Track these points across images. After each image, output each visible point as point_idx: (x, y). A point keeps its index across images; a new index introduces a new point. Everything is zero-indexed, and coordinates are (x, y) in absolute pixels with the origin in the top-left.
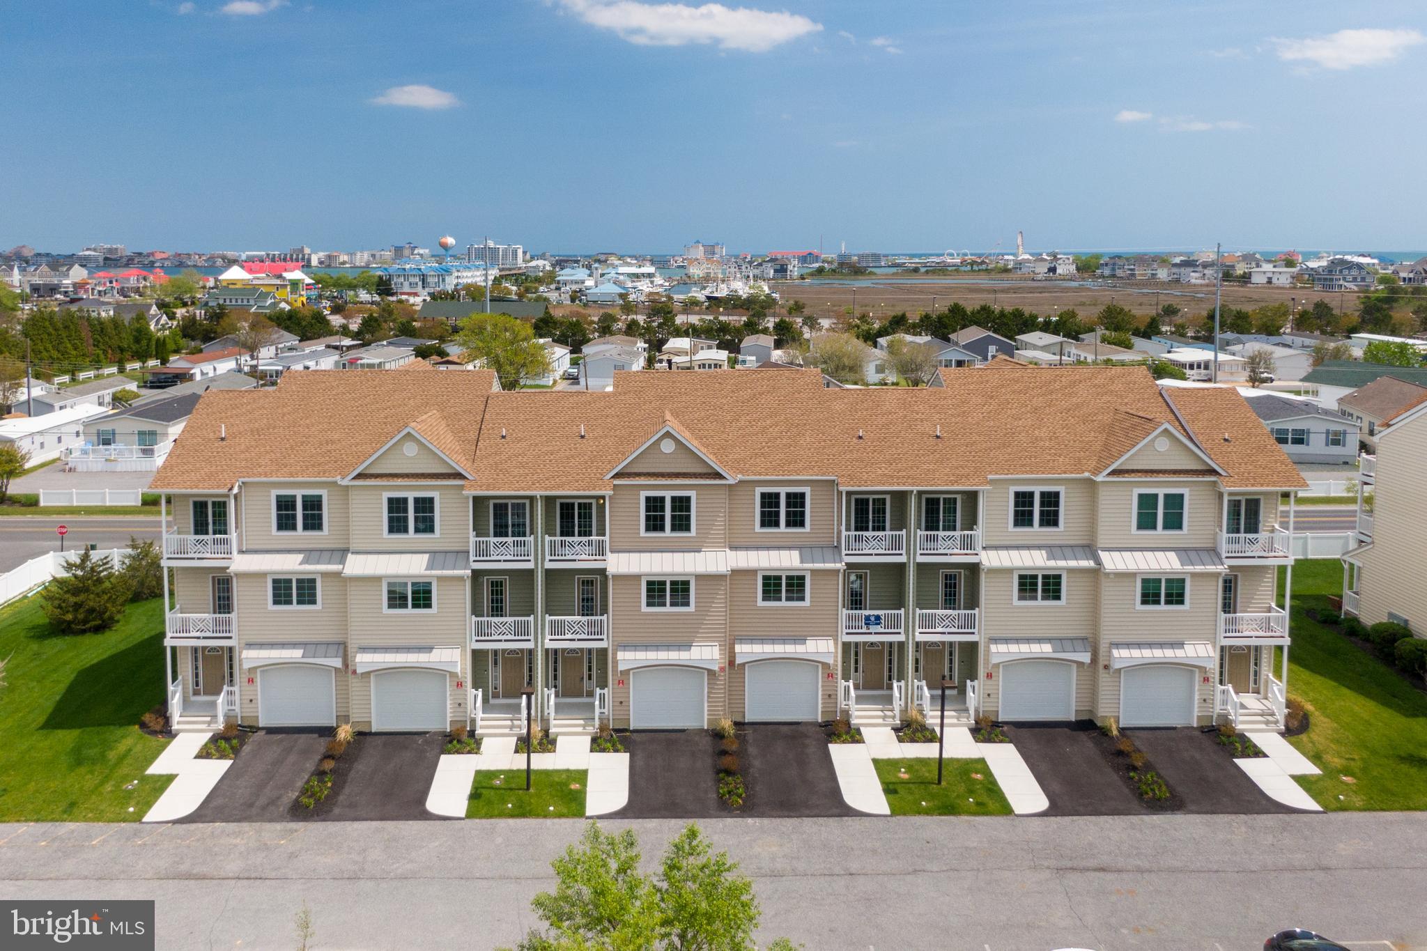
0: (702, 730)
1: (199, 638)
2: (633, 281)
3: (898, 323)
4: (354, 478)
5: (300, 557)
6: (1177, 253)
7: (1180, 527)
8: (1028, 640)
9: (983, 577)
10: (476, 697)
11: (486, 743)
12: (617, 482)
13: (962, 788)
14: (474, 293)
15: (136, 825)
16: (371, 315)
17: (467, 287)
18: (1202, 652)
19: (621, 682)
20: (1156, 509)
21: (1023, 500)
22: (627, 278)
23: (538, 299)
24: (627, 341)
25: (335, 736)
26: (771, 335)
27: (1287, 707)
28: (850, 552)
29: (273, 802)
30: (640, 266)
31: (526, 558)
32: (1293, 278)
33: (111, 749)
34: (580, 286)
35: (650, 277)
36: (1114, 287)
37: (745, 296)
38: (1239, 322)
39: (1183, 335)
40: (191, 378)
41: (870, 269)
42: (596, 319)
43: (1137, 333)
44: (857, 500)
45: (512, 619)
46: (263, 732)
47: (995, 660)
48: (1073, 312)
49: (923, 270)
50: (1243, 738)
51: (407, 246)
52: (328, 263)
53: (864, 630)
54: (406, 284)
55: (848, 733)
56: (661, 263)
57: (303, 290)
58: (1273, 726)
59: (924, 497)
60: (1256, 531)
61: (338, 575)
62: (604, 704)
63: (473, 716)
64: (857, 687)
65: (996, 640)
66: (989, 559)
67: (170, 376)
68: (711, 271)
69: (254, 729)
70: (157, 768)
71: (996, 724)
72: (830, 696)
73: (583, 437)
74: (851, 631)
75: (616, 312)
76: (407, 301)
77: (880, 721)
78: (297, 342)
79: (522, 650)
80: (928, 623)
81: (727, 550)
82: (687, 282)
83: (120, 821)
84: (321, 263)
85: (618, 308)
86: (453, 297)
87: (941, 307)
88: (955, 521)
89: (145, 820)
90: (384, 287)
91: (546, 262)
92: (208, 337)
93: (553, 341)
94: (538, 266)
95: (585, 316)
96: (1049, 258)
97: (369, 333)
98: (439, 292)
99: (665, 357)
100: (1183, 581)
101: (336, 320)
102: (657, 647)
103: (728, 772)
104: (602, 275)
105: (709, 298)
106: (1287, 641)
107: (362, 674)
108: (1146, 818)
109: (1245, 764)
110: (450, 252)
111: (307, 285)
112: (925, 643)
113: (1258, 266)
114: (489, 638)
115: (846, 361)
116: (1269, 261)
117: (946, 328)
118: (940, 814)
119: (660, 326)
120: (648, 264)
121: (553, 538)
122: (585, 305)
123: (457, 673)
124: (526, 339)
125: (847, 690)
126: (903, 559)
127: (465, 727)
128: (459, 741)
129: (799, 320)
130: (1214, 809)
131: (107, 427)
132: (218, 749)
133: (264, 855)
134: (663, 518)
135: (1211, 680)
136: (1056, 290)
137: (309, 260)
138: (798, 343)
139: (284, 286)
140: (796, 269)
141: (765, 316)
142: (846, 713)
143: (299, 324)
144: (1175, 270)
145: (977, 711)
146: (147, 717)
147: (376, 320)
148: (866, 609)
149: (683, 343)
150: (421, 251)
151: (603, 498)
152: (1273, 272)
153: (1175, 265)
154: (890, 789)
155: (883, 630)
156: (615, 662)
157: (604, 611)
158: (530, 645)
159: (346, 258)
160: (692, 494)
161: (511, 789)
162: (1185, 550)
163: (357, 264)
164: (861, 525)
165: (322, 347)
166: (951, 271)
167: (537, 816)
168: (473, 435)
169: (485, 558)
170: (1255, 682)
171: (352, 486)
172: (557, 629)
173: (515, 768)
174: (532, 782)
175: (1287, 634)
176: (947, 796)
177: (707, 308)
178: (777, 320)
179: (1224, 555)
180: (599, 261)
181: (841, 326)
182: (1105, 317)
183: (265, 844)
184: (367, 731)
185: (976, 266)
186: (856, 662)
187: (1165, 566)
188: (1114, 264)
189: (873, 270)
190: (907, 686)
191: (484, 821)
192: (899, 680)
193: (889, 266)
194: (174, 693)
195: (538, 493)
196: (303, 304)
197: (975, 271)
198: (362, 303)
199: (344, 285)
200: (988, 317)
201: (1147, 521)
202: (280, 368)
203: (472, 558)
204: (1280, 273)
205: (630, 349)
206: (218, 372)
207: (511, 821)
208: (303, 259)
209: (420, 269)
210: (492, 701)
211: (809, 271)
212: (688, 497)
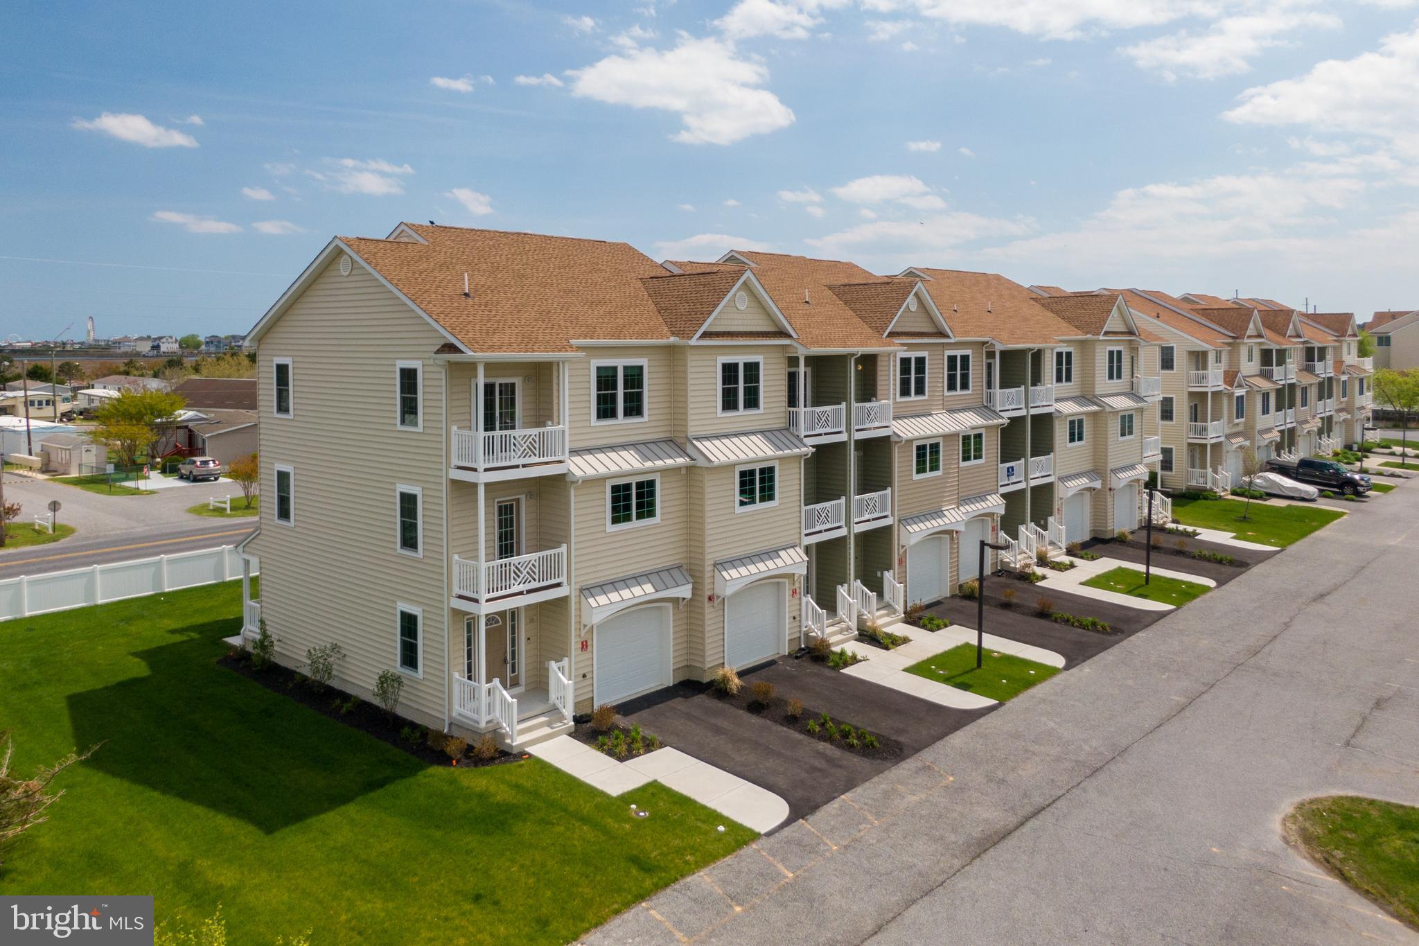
1: (521, 593)
4: (700, 337)
5: (632, 453)
7: (1120, 377)
8: (1075, 476)
9: (1057, 424)
10: (807, 605)
13: (1161, 583)
19: (901, 561)
20: (1114, 363)
28: (1001, 409)
31: (839, 429)
45: (829, 504)
53: (1007, 482)
55: (1034, 573)
62: (889, 588)
65: (1062, 478)
74: (1001, 484)
80: (1033, 469)
81: (945, 411)
100: (1132, 416)
102: (924, 517)
114: (814, 530)
126: (1024, 412)
128: (834, 654)
132: (627, 743)
134: (910, 380)
135: (1141, 492)
155: (1015, 481)
156: (899, 539)
158: (844, 532)
160: (926, 355)
169: (811, 432)
171: (696, 347)
172: (859, 510)
187: (1128, 404)
190: (1027, 529)
192: (1021, 525)
194: (493, 692)
203: (802, 433)
212: (924, 359)
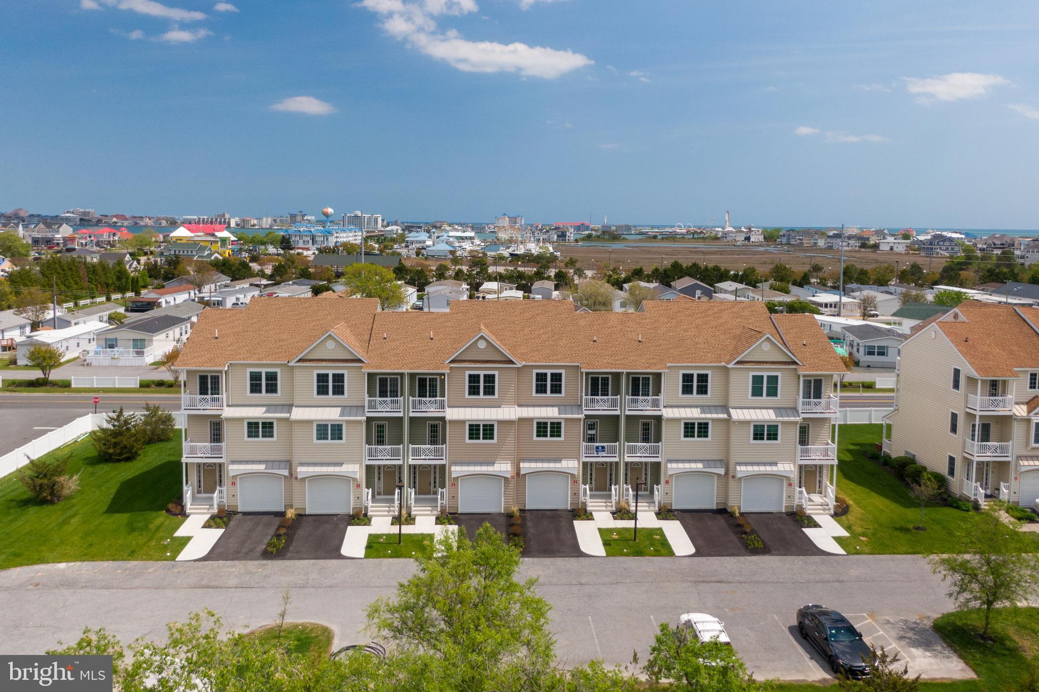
0: (500, 514)
1: (202, 457)
2: (459, 242)
3: (638, 274)
4: (297, 362)
5: (264, 409)
6: (832, 228)
7: (776, 395)
8: (690, 461)
9: (664, 423)
10: (368, 493)
11: (374, 520)
12: (452, 365)
13: (647, 543)
14: (349, 249)
15: (173, 562)
16: (281, 264)
17: (345, 245)
18: (787, 468)
19: (453, 485)
20: (763, 384)
21: (687, 378)
22: (455, 240)
23: (394, 254)
24: (455, 284)
25: (285, 516)
26: (553, 281)
27: (836, 501)
28: (588, 408)
29: (251, 551)
30: (464, 232)
31: (398, 410)
32: (907, 247)
33: (151, 523)
34: (422, 245)
35: (471, 239)
36: (788, 251)
37: (536, 254)
38: (862, 277)
39: (825, 285)
40: (159, 305)
41: (623, 236)
42: (434, 268)
43: (795, 283)
44: (592, 378)
45: (390, 447)
46: (241, 515)
47: (670, 473)
48: (753, 268)
49: (659, 237)
50: (809, 518)
51: (300, 214)
52: (242, 225)
53: (595, 455)
54: (301, 242)
55: (585, 515)
56: (479, 229)
57: (229, 245)
58: (827, 512)
59: (631, 376)
60: (820, 398)
61: (287, 419)
62: (443, 497)
63: (366, 505)
64: (591, 490)
65: (671, 461)
66: (667, 413)
67: (145, 303)
68: (514, 235)
69: (236, 513)
70: (179, 533)
71: (670, 511)
72: (575, 494)
73: (432, 339)
74: (588, 455)
75: (448, 263)
76: (302, 253)
77: (604, 508)
78: (229, 282)
79: (395, 466)
80: (632, 450)
81: (516, 406)
82: (497, 243)
83: (163, 560)
84: (238, 225)
85: (449, 261)
86: (334, 252)
87: (667, 263)
88: (649, 391)
89: (177, 560)
90: (286, 243)
91: (398, 228)
92: (168, 277)
93: (405, 283)
94: (392, 230)
95: (427, 266)
96: (745, 230)
97: (279, 275)
98: (324, 248)
99: (481, 295)
100: (777, 426)
101: (255, 266)
102: (475, 464)
103: (515, 535)
104: (438, 237)
105: (511, 254)
106: (836, 462)
107: (301, 479)
108: (749, 558)
109: (808, 531)
110: (331, 219)
111: (232, 241)
112: (632, 463)
113: (884, 238)
114: (376, 458)
115: (600, 299)
116: (893, 235)
117: (669, 278)
118: (634, 556)
119: (478, 274)
120: (470, 229)
121: (414, 399)
122: (426, 258)
123: (357, 479)
124: (390, 281)
125: (585, 490)
126: (618, 413)
127: (362, 511)
128: (358, 519)
129: (572, 271)
130: (787, 553)
131: (111, 336)
132: (215, 523)
133: (250, 576)
134: (479, 387)
135: (793, 485)
136: (748, 253)
137: (229, 224)
138: (569, 287)
139: (216, 242)
140: (572, 235)
141: (549, 268)
142: (585, 504)
143: (230, 269)
144: (829, 240)
145: (660, 503)
146: (171, 506)
147: (284, 267)
148: (597, 442)
149: (493, 285)
150: (309, 218)
151: (444, 374)
152: (894, 243)
153: (829, 237)
154: (606, 544)
155: (606, 455)
156: (450, 472)
157: (444, 442)
158: (400, 462)
159: (255, 222)
160: (496, 373)
161: (390, 543)
162: (779, 408)
163: (264, 226)
164: (594, 392)
165: (247, 285)
166: (679, 238)
167: (406, 557)
168: (366, 337)
169: (374, 410)
170: (820, 487)
171: (296, 366)
172: (416, 453)
173: (392, 533)
174: (402, 540)
175: (836, 458)
176: (638, 546)
177: (510, 262)
178: (557, 271)
179: (800, 412)
180: (435, 227)
181: (599, 275)
182: (774, 272)
183: (250, 571)
184: (303, 513)
185: (697, 235)
186: (591, 475)
187: (767, 417)
188: (789, 235)
189: (626, 236)
190: (620, 488)
191: (375, 560)
192: (615, 485)
193: (637, 234)
194: (187, 491)
195: (406, 371)
196: (229, 255)
197: (695, 238)
198: (270, 254)
199: (258, 241)
200: (697, 271)
201: (757, 392)
202: (221, 299)
203: (366, 410)
204: (899, 243)
205: (457, 289)
206: (178, 302)
207: (391, 560)
208: (225, 222)
209: (310, 231)
210: (377, 497)
211: (581, 236)
212: (493, 375)
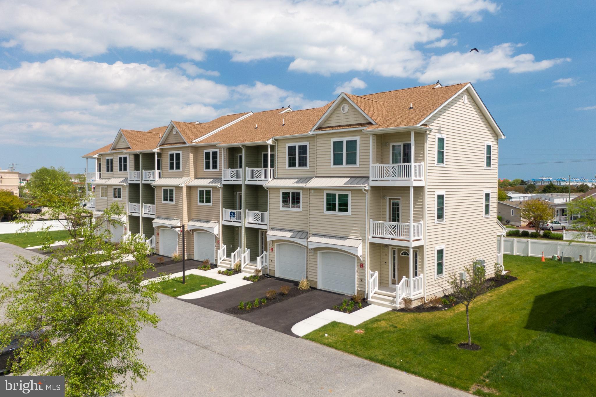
7: (355, 163)
8: (285, 230)
9: (269, 193)
10: (129, 235)
12: (161, 147)
13: (185, 286)
19: (158, 234)
20: (343, 151)
21: (292, 151)
28: (225, 179)
31: (139, 179)
45: (136, 204)
47: (272, 239)
53: (230, 219)
58: (393, 305)
59: (263, 153)
65: (273, 229)
71: (267, 276)
72: (217, 251)
74: (226, 220)
77: (228, 266)
100: (347, 195)
102: (165, 219)
114: (132, 211)
123: (124, 224)
126: (241, 182)
135: (364, 266)
155: (236, 220)
158: (139, 215)
160: (181, 152)
176: (173, 286)
179: (371, 179)
187: (335, 184)
195: (137, 151)
201: (337, 160)
212: (179, 154)
